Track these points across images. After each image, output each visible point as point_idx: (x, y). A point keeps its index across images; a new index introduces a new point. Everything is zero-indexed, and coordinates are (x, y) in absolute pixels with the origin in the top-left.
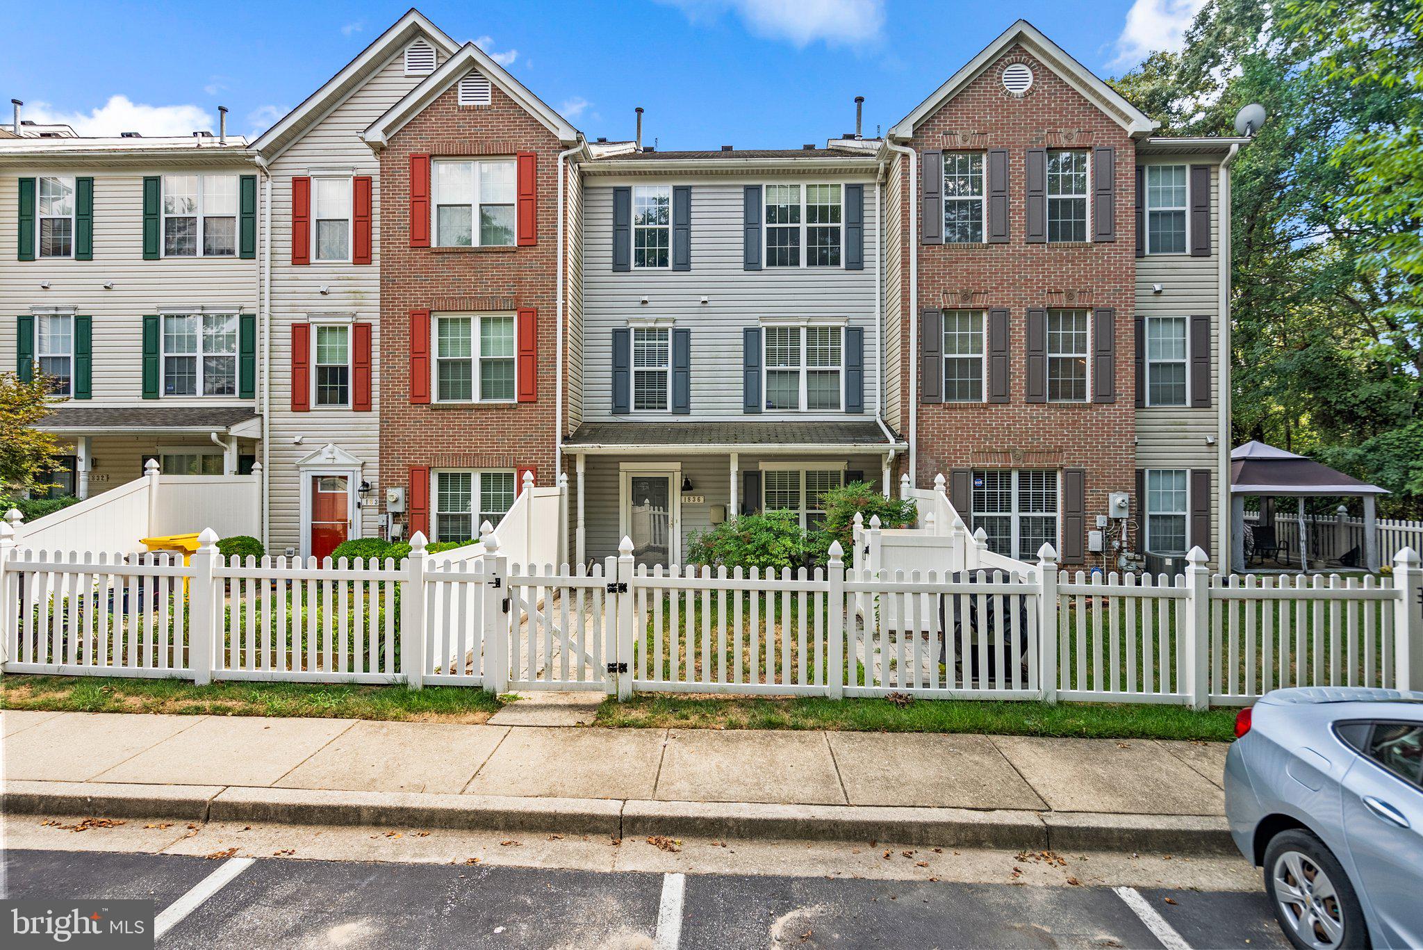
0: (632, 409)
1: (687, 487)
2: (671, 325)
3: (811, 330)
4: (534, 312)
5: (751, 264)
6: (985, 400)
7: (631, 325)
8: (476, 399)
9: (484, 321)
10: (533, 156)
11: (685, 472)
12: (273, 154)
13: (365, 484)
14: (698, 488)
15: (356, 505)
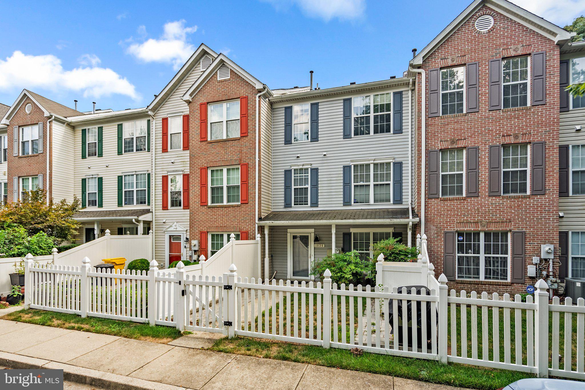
0: (293, 205)
1: (316, 240)
2: (310, 166)
3: (375, 165)
4: (247, 165)
5: (347, 136)
6: (464, 195)
7: (292, 168)
8: (225, 203)
9: (228, 170)
10: (246, 98)
11: (316, 233)
12: (155, 110)
13: (187, 239)
14: (322, 240)
15: (184, 247)
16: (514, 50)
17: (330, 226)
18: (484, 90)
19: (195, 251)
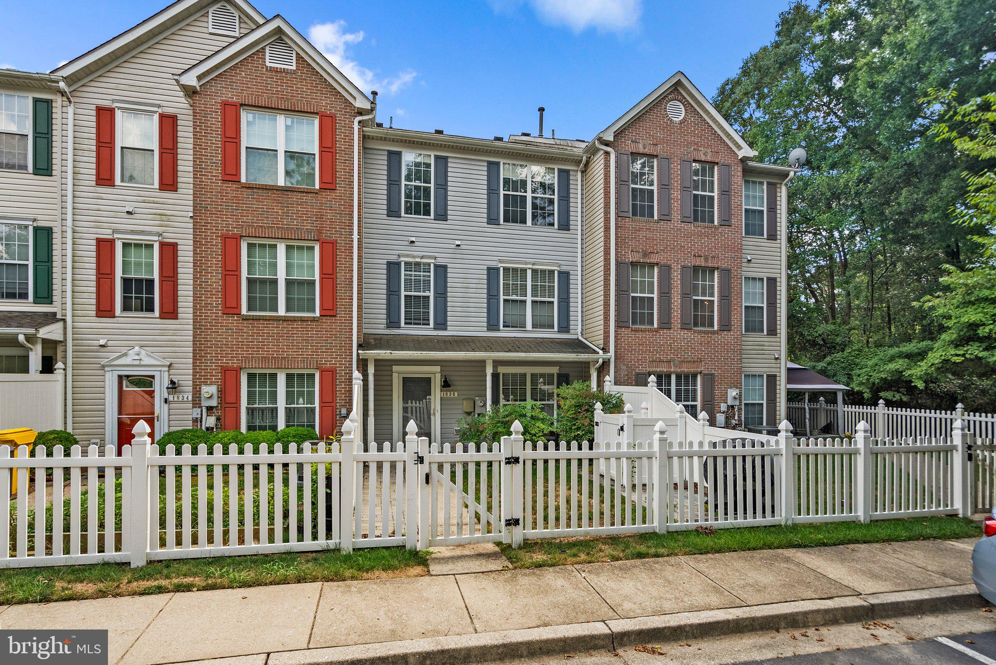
0: (403, 324)
1: (446, 385)
2: (433, 261)
3: (534, 271)
4: (334, 243)
5: (492, 220)
6: (656, 326)
7: (402, 259)
8: (282, 311)
9: (289, 248)
10: (332, 117)
11: (444, 373)
12: (75, 82)
13: (172, 382)
14: (453, 385)
15: (163, 400)
16: (704, 154)
17: (482, 363)
18: (676, 194)
19: (210, 409)
